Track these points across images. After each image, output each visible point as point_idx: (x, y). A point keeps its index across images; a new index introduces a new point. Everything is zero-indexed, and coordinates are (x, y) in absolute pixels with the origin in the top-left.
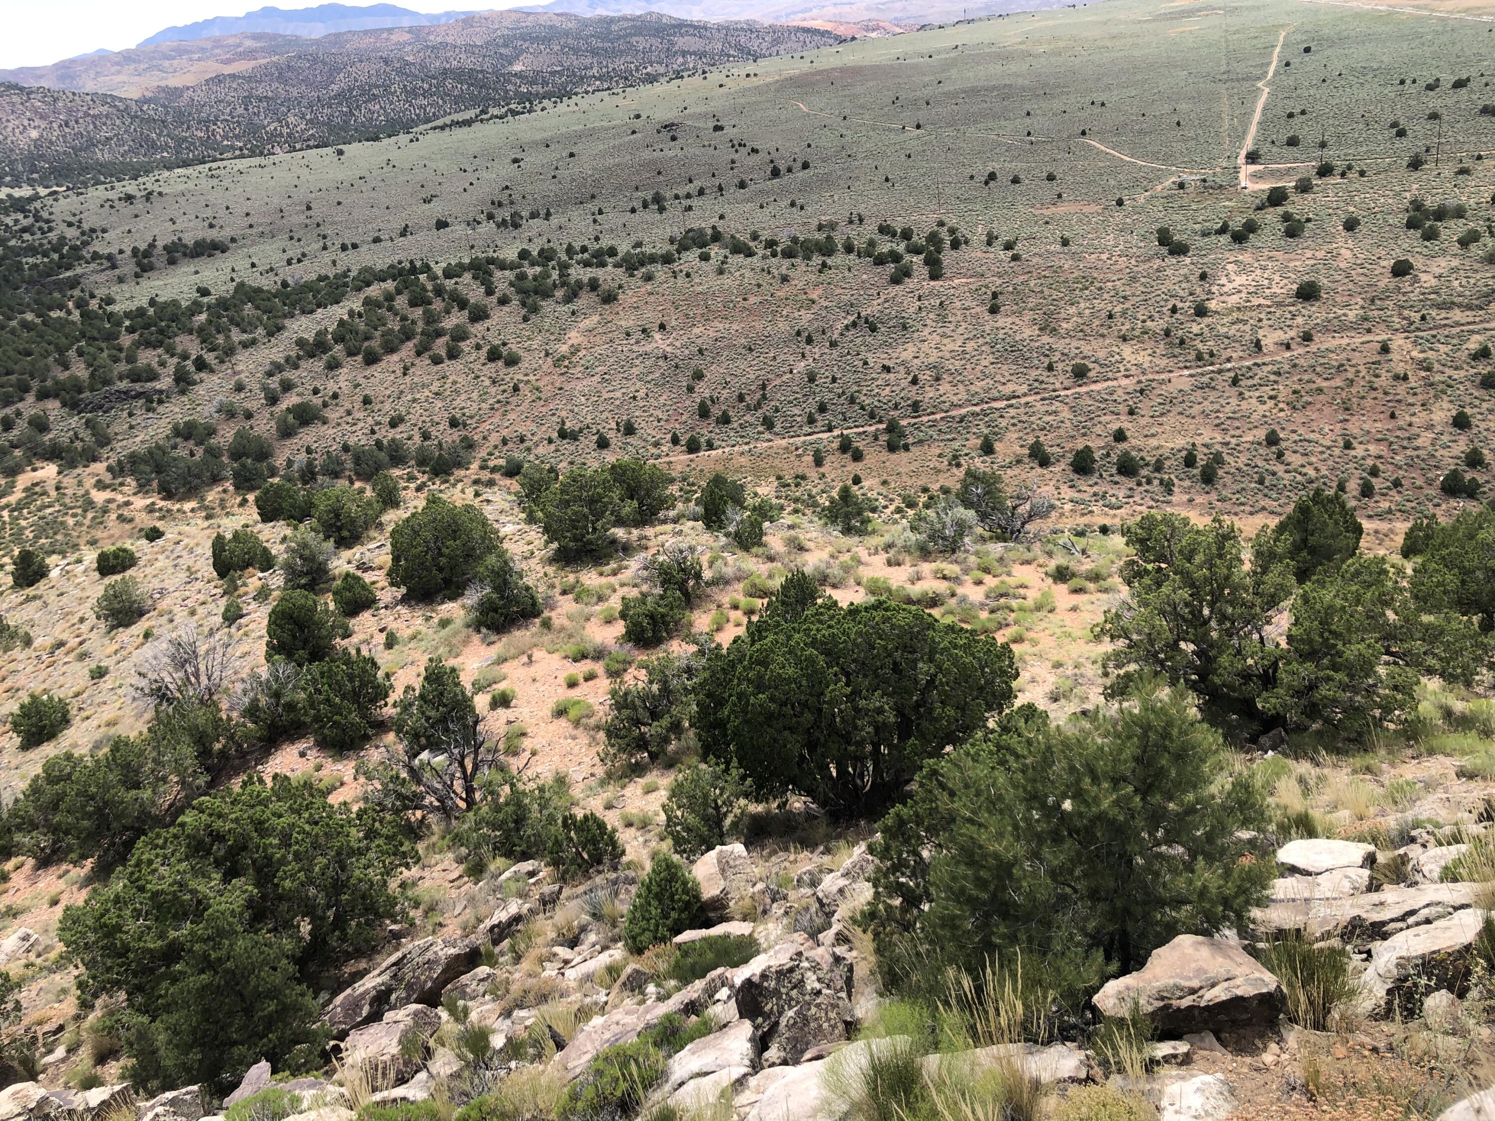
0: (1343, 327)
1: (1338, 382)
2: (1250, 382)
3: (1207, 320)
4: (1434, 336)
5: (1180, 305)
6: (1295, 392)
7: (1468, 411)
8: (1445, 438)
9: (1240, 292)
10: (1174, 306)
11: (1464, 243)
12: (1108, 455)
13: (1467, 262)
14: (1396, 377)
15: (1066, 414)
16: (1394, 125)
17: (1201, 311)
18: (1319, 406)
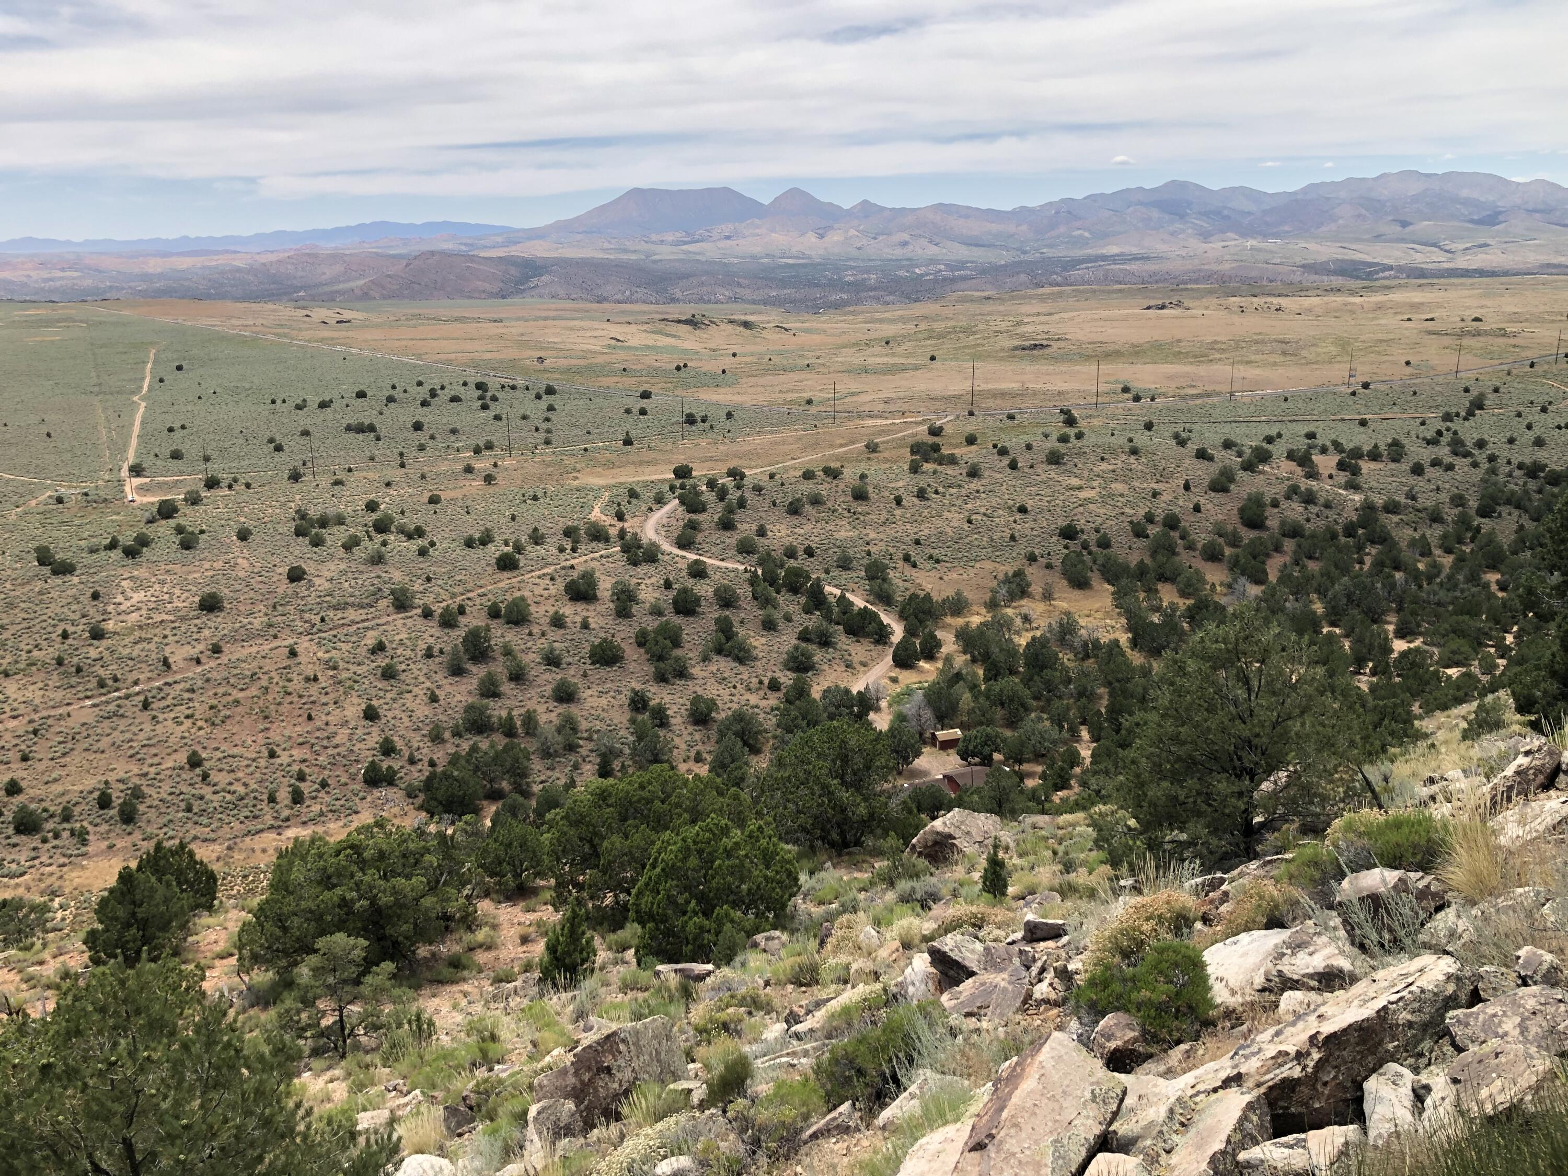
0: (251, 636)
2: (163, 703)
3: (105, 643)
4: (335, 636)
5: (71, 629)
6: (212, 708)
7: (375, 703)
8: (359, 732)
9: (139, 609)
10: (65, 631)
11: (347, 547)
13: (353, 564)
14: (308, 679)
16: (271, 441)
17: (97, 634)
18: (238, 718)
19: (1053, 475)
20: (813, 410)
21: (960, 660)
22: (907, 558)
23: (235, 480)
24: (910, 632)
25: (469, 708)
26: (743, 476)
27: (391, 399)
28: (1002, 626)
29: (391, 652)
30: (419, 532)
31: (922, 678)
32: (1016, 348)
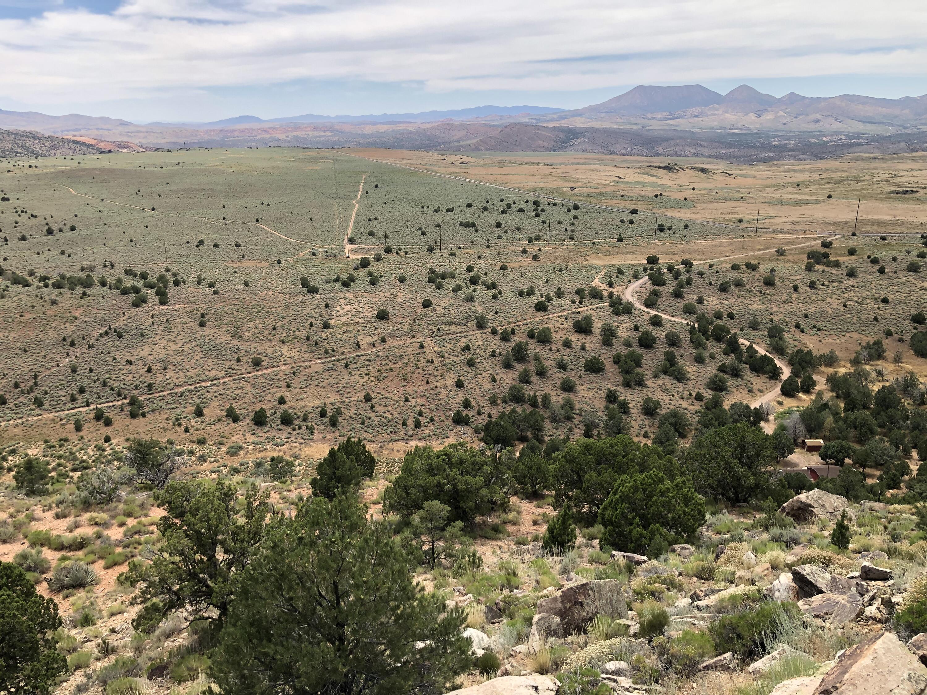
0: (400, 335)
1: (400, 364)
2: (355, 366)
3: (330, 331)
4: (444, 339)
5: (314, 322)
6: (378, 371)
7: (462, 378)
8: (453, 393)
9: (347, 315)
10: (311, 323)
11: (455, 291)
12: (275, 413)
13: (457, 301)
14: (428, 361)
15: (249, 389)
16: (420, 229)
17: (326, 326)
18: (391, 378)
19: (911, 279)
20: (743, 226)
21: (828, 396)
22: (797, 326)
23: (400, 250)
24: (795, 374)
25: (513, 388)
26: (691, 265)
27: (485, 209)
28: (861, 377)
29: (473, 351)
30: (494, 286)
31: (800, 404)
32: (892, 192)
